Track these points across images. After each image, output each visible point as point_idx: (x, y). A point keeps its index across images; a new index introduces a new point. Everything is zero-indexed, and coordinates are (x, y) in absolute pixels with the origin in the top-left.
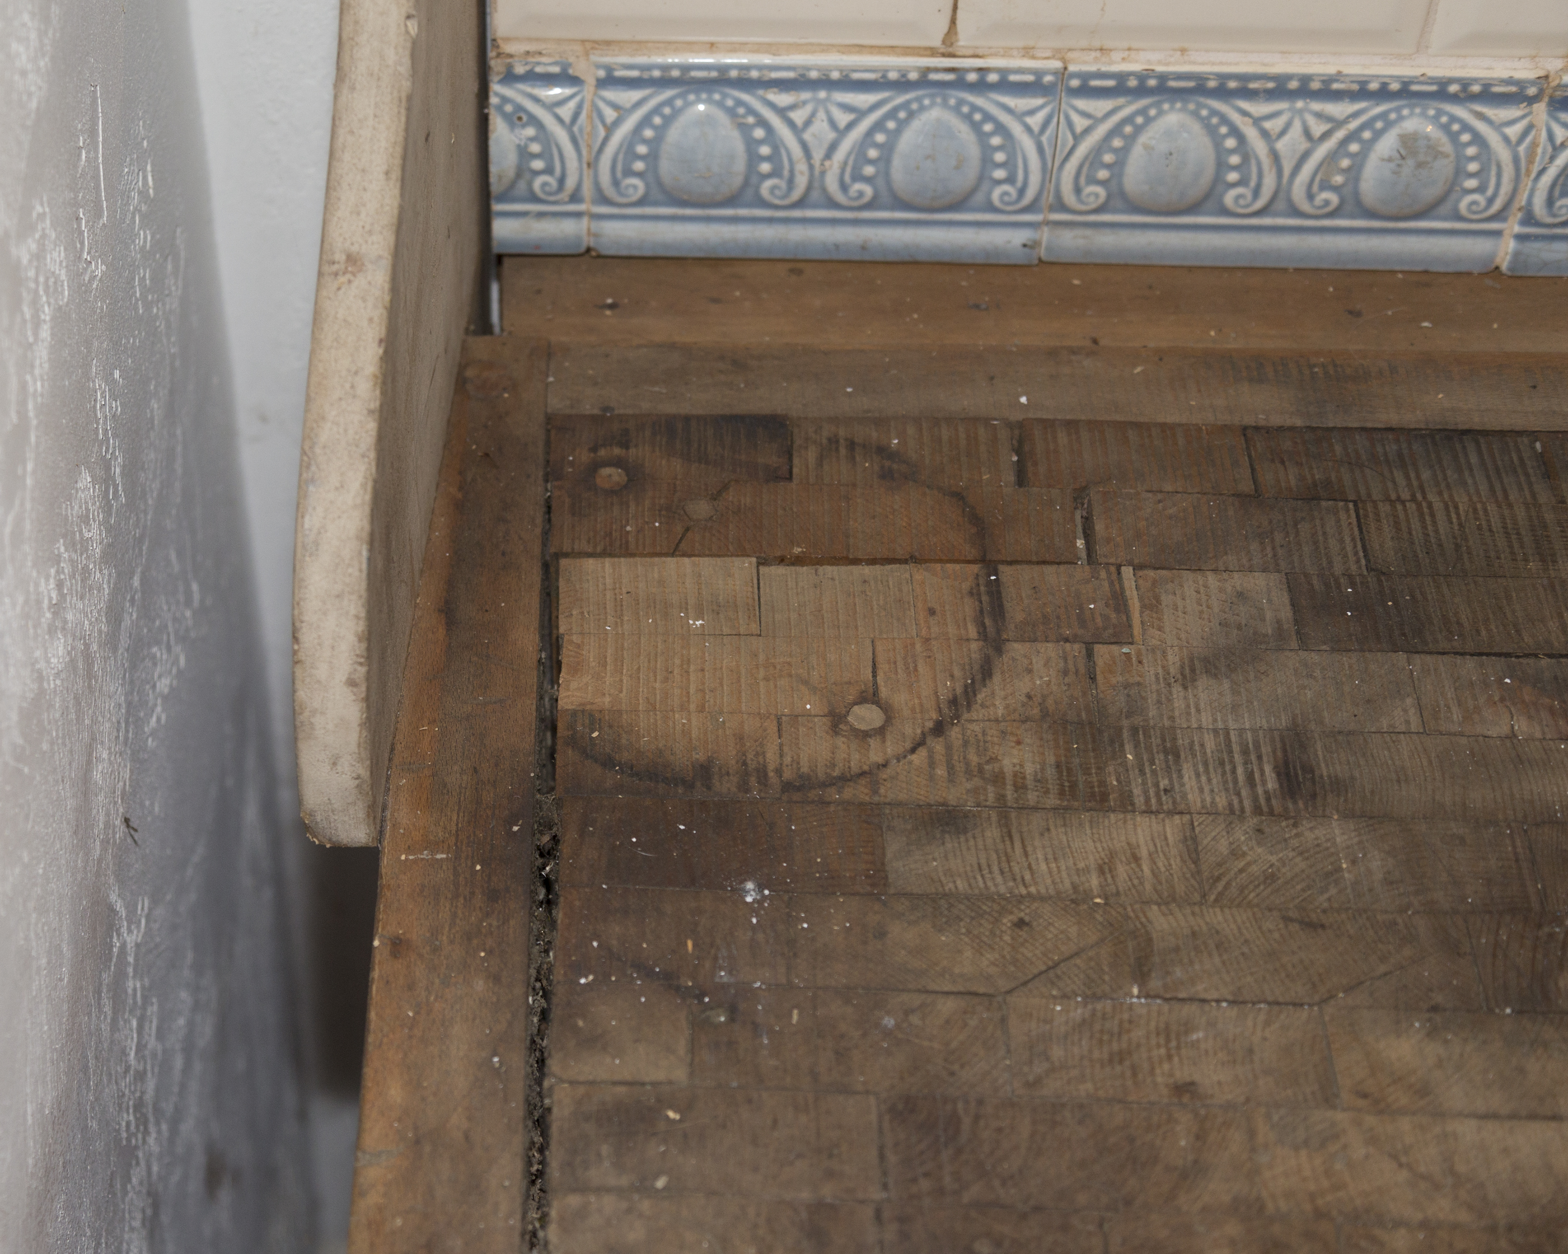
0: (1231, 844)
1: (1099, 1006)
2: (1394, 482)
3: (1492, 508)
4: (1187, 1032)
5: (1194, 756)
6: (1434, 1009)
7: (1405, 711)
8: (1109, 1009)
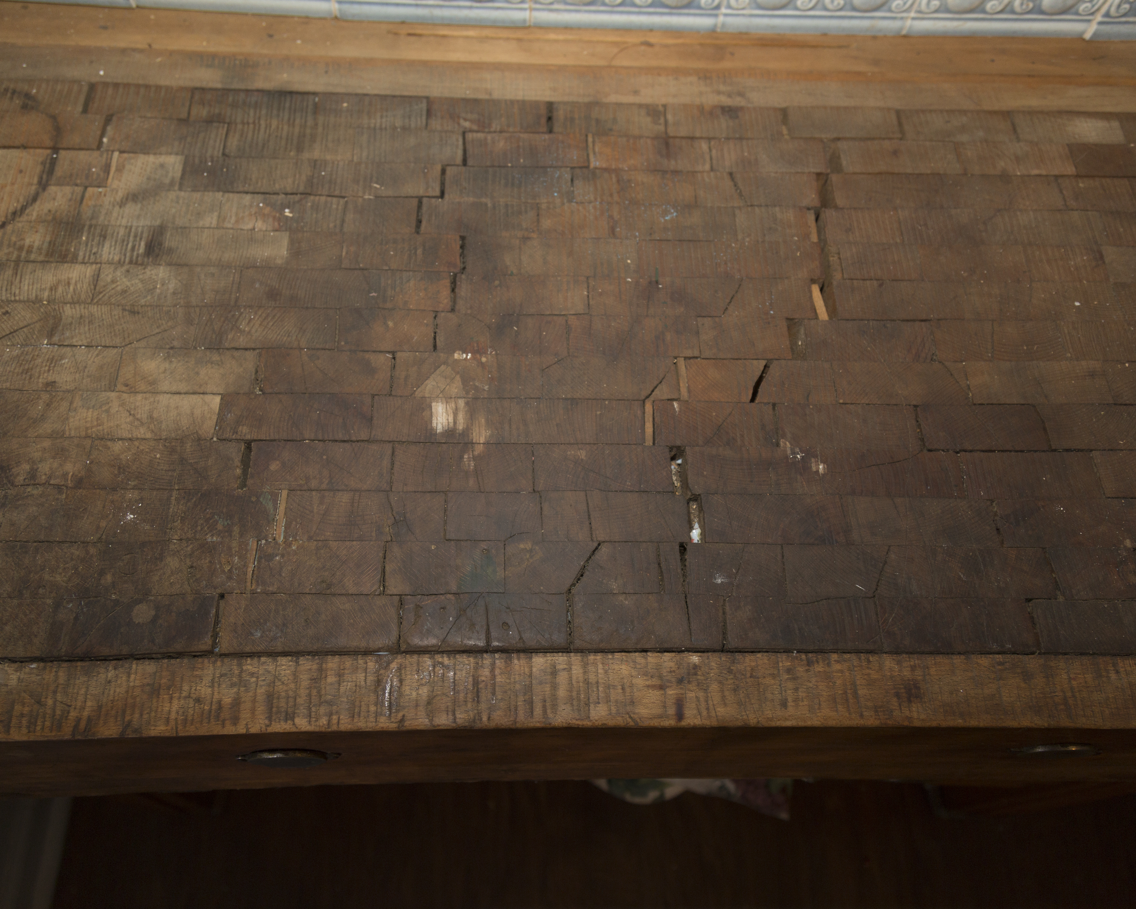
0: (113, 277)
1: (26, 349)
2: (249, 114)
3: (286, 127)
4: (60, 360)
5: (112, 237)
6: (172, 348)
7: (212, 218)
8: (30, 350)
